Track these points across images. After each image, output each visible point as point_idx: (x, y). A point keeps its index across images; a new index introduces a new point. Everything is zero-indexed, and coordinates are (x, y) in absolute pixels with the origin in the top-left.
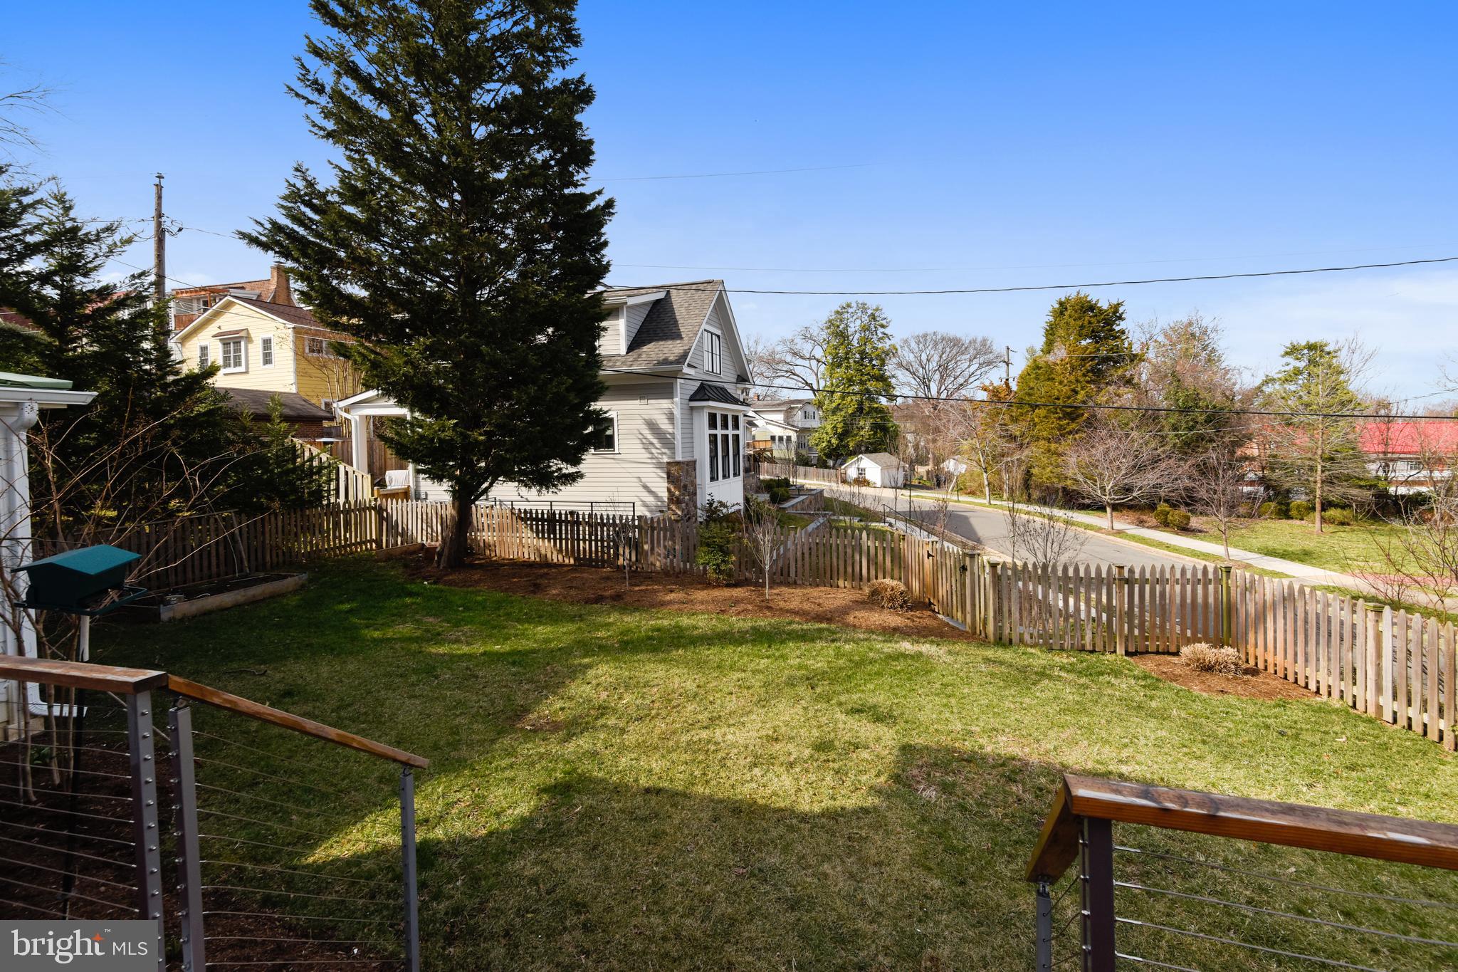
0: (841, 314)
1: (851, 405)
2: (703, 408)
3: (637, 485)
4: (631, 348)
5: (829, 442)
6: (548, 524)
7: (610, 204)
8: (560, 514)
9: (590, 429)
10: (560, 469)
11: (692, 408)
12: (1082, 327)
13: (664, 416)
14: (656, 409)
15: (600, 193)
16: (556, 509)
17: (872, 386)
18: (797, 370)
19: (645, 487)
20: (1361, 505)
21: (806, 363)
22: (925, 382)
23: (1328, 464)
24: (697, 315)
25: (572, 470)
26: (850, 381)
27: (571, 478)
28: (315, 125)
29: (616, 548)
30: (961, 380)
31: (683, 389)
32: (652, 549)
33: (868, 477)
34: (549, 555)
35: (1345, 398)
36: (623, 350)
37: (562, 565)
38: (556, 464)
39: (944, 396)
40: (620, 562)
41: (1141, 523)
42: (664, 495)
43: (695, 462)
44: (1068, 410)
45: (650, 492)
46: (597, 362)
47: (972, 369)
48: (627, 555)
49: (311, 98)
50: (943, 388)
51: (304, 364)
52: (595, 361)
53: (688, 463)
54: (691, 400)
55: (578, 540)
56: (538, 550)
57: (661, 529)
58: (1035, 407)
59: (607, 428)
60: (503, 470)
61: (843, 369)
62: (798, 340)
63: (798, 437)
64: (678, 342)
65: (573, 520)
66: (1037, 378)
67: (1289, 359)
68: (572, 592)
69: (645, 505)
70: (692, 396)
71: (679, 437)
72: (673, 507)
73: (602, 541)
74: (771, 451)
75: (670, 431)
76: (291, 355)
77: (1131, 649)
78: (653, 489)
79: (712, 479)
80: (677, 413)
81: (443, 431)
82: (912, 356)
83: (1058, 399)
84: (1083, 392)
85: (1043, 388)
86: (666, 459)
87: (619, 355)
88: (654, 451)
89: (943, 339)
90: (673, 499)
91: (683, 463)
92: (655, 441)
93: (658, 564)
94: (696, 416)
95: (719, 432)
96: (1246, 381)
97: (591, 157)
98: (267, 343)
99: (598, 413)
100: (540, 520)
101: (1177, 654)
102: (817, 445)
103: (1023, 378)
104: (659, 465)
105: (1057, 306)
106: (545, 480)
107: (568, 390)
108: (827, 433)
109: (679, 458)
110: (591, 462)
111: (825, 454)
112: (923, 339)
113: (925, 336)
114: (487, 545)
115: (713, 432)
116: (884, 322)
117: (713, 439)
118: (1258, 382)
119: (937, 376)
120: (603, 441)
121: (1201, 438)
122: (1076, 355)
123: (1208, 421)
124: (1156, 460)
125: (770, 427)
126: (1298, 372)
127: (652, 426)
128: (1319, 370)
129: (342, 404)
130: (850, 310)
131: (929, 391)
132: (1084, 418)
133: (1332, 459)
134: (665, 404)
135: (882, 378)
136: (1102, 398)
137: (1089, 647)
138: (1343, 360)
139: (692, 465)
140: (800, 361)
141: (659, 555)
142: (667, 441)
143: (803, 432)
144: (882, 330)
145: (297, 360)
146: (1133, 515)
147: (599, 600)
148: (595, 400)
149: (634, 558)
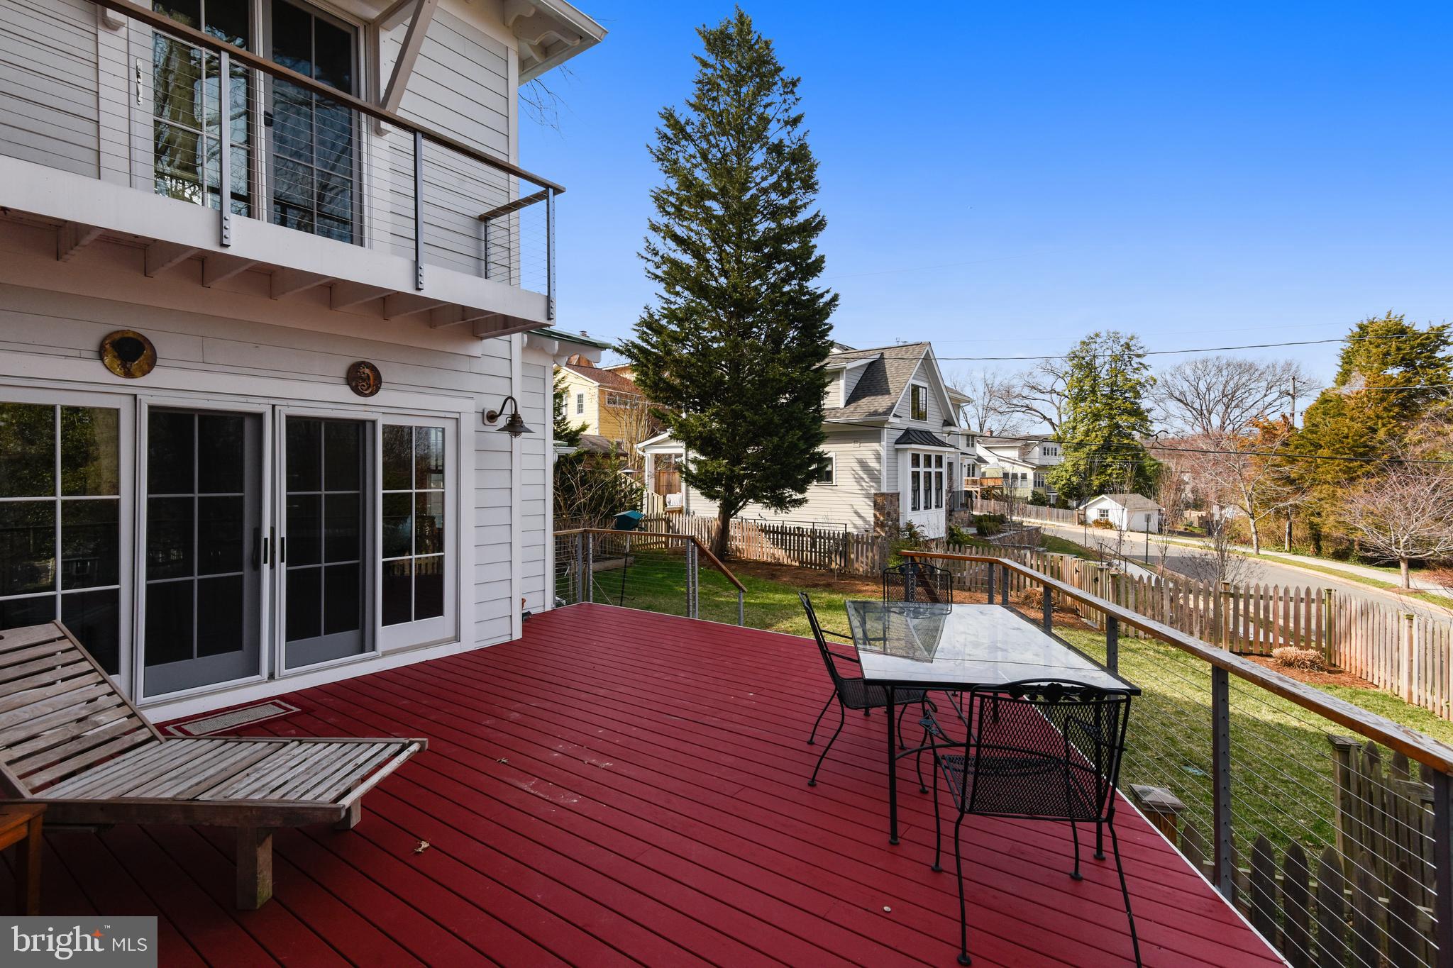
0: (1088, 344)
1: (1096, 440)
2: (907, 449)
3: (850, 511)
4: (848, 403)
5: (1069, 480)
6: (779, 535)
7: (835, 298)
8: (790, 528)
9: (814, 467)
10: (791, 496)
11: (897, 450)
12: (1388, 354)
13: (873, 457)
14: (866, 450)
15: (828, 292)
16: (787, 525)
17: (1123, 421)
18: (1035, 405)
19: (856, 513)
21: (1047, 397)
22: (1204, 415)
24: (905, 374)
25: (799, 496)
26: (1097, 416)
27: (799, 503)
28: (649, 272)
29: (830, 558)
31: (888, 437)
32: (857, 558)
33: (1111, 519)
34: (781, 559)
36: (842, 405)
37: (791, 566)
38: (788, 492)
40: (833, 566)
42: (872, 519)
43: (898, 494)
44: (1361, 450)
45: (860, 516)
46: (821, 416)
47: (1268, 399)
48: (838, 562)
49: (650, 258)
50: (1228, 421)
51: (605, 414)
52: (819, 416)
53: (892, 495)
54: (897, 443)
55: (803, 551)
56: (773, 554)
57: (864, 543)
59: (827, 466)
60: (754, 494)
61: (1087, 403)
62: (1038, 372)
63: (1035, 474)
64: (887, 396)
65: (799, 533)
66: (1325, 413)
68: (797, 580)
69: (855, 527)
70: (897, 440)
71: (884, 473)
72: (879, 530)
73: (820, 552)
74: (1001, 489)
75: (878, 468)
76: (596, 407)
77: (1236, 650)
78: (863, 515)
79: (914, 509)
80: (883, 453)
81: (720, 467)
82: (1186, 385)
83: (1347, 437)
84: (1384, 430)
85: (1328, 426)
86: (873, 491)
87: (839, 408)
88: (864, 484)
89: (1230, 364)
90: (878, 523)
91: (888, 494)
92: (865, 476)
93: (861, 570)
94: (900, 456)
95: (922, 470)
97: (823, 265)
98: (580, 397)
99: (820, 454)
100: (775, 532)
102: (1055, 483)
103: (1309, 414)
104: (868, 496)
105: (1357, 330)
106: (780, 503)
107: (799, 439)
108: (1066, 471)
109: (884, 490)
110: (814, 491)
111: (1064, 494)
112: (1201, 365)
113: (1204, 361)
114: (738, 549)
115: (916, 469)
116: (1141, 352)
117: (916, 476)
119: (1220, 408)
120: (824, 475)
122: (1377, 387)
125: (1002, 464)
127: (863, 464)
129: (640, 445)
130: (1099, 340)
132: (1382, 460)
134: (875, 446)
135: (1137, 413)
139: (895, 497)
140: (1038, 395)
141: (862, 563)
142: (874, 477)
143: (1041, 468)
144: (1138, 360)
145: (600, 411)
147: (816, 586)
148: (817, 445)
149: (843, 565)
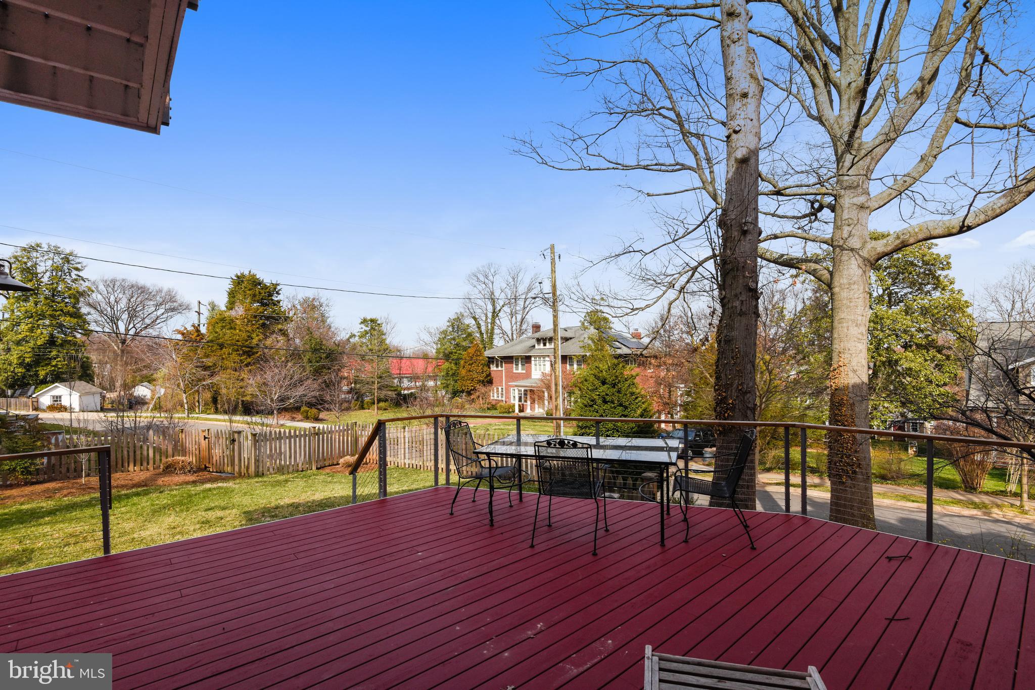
0: (30, 252)
1: (40, 337)
5: (14, 372)
12: (254, 296)
17: (65, 321)
20: (391, 400)
22: (114, 320)
23: (379, 380)
30: (148, 321)
33: (64, 404)
35: (386, 347)
39: (132, 332)
41: (293, 419)
44: (247, 349)
47: (159, 313)
50: (131, 325)
58: (222, 346)
66: (223, 326)
67: (363, 326)
77: (319, 466)
83: (239, 341)
84: (257, 338)
85: (228, 334)
89: (132, 286)
96: (343, 336)
101: (338, 464)
103: (211, 326)
105: (235, 278)
108: (10, 364)
112: (112, 284)
113: (114, 281)
116: (79, 266)
118: (348, 336)
119: (125, 316)
121: (323, 367)
122: (250, 313)
123: (327, 357)
124: (301, 381)
126: (366, 332)
128: (375, 333)
130: (40, 250)
131: (117, 328)
132: (258, 355)
133: (381, 377)
136: (268, 342)
137: (300, 469)
138: (384, 328)
144: (76, 272)
146: (288, 415)
